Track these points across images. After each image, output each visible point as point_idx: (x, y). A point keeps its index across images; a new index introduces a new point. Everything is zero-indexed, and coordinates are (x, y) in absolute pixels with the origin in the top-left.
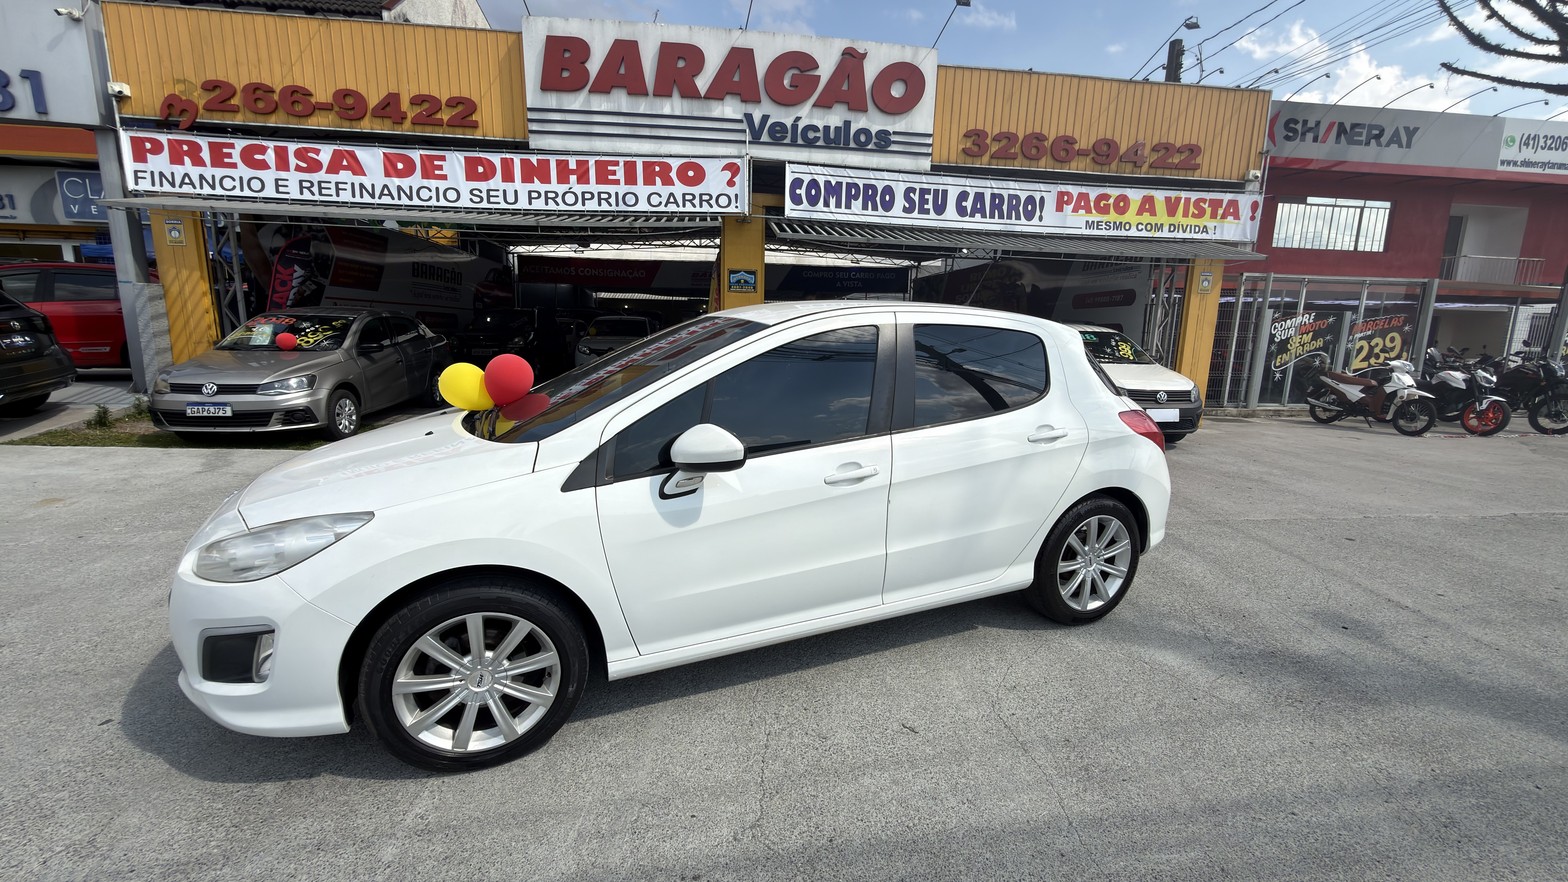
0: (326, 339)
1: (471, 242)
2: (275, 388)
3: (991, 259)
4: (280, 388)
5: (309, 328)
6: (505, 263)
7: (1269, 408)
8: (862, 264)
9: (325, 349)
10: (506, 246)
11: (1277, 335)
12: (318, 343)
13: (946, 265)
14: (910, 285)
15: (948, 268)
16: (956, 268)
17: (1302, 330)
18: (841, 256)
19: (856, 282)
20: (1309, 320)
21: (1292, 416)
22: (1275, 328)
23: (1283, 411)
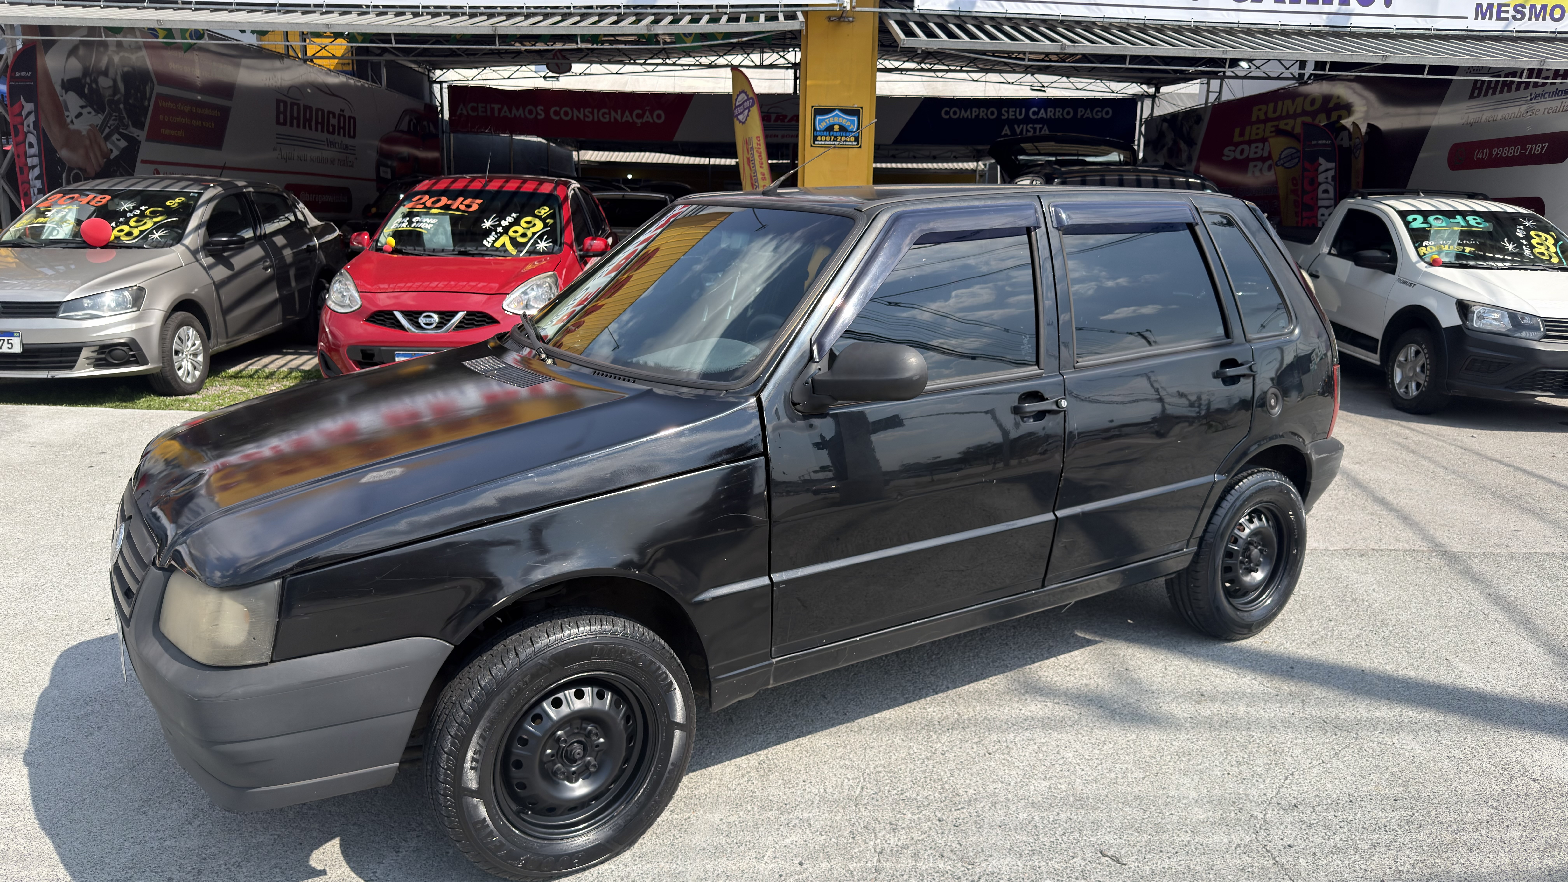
0: (157, 229)
1: (372, 63)
2: (84, 309)
3: (1294, 78)
4: (92, 308)
5: (131, 211)
6: (427, 100)
8: (1051, 93)
9: (157, 245)
10: (429, 71)
12: (145, 236)
13: (1208, 91)
14: (1139, 129)
15: (1212, 98)
16: (1226, 96)
18: (1011, 77)
19: (1038, 126)
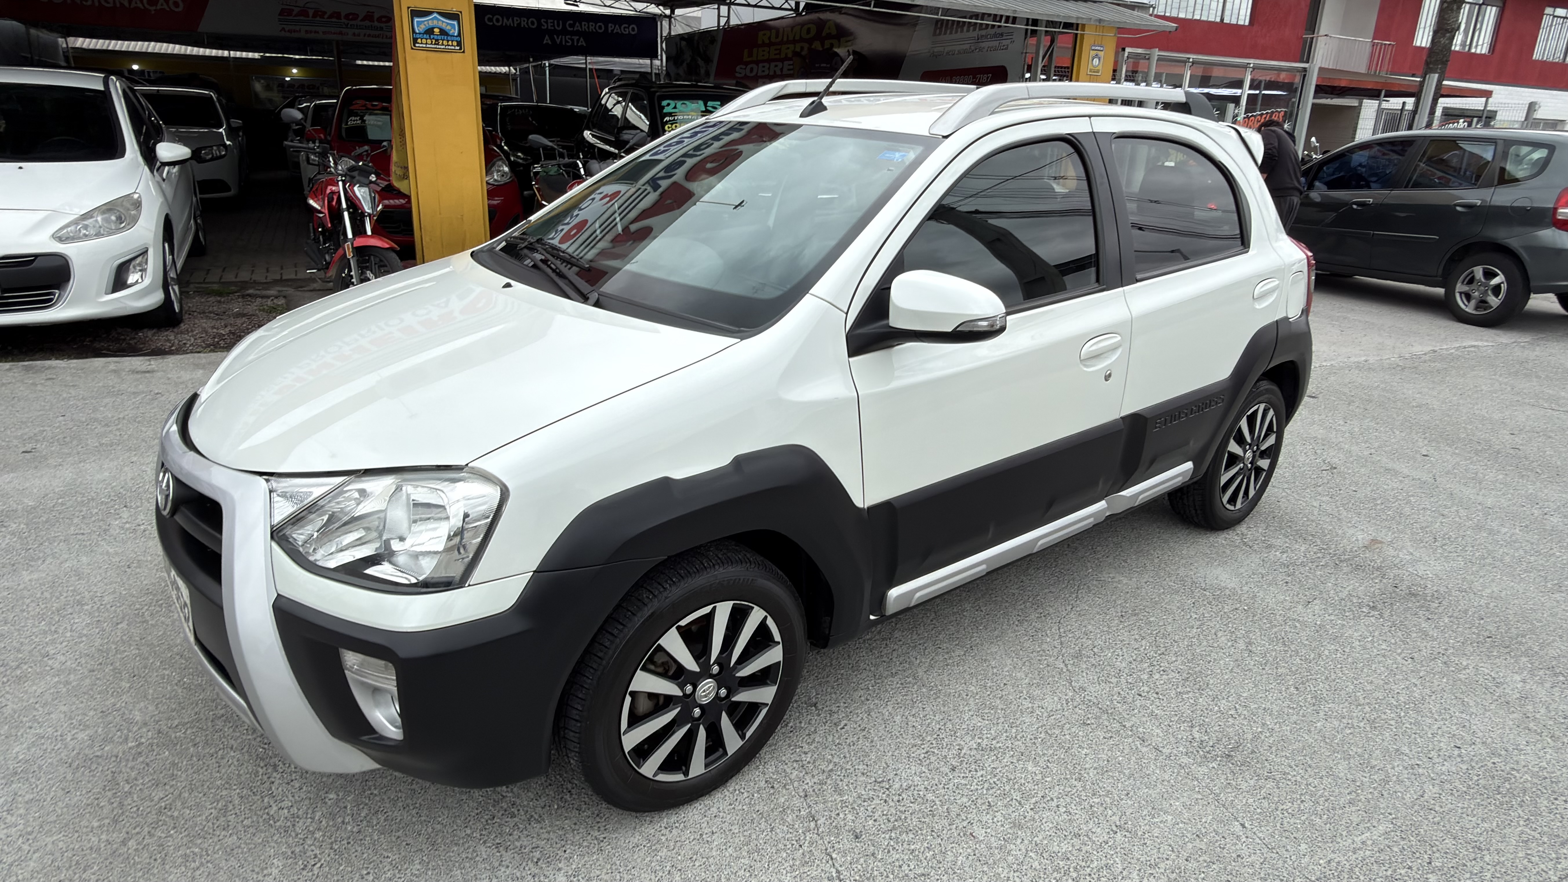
3: (792, 10)
8: (583, 8)
13: (719, 16)
14: (661, 46)
15: (723, 21)
16: (734, 21)
19: (576, 38)
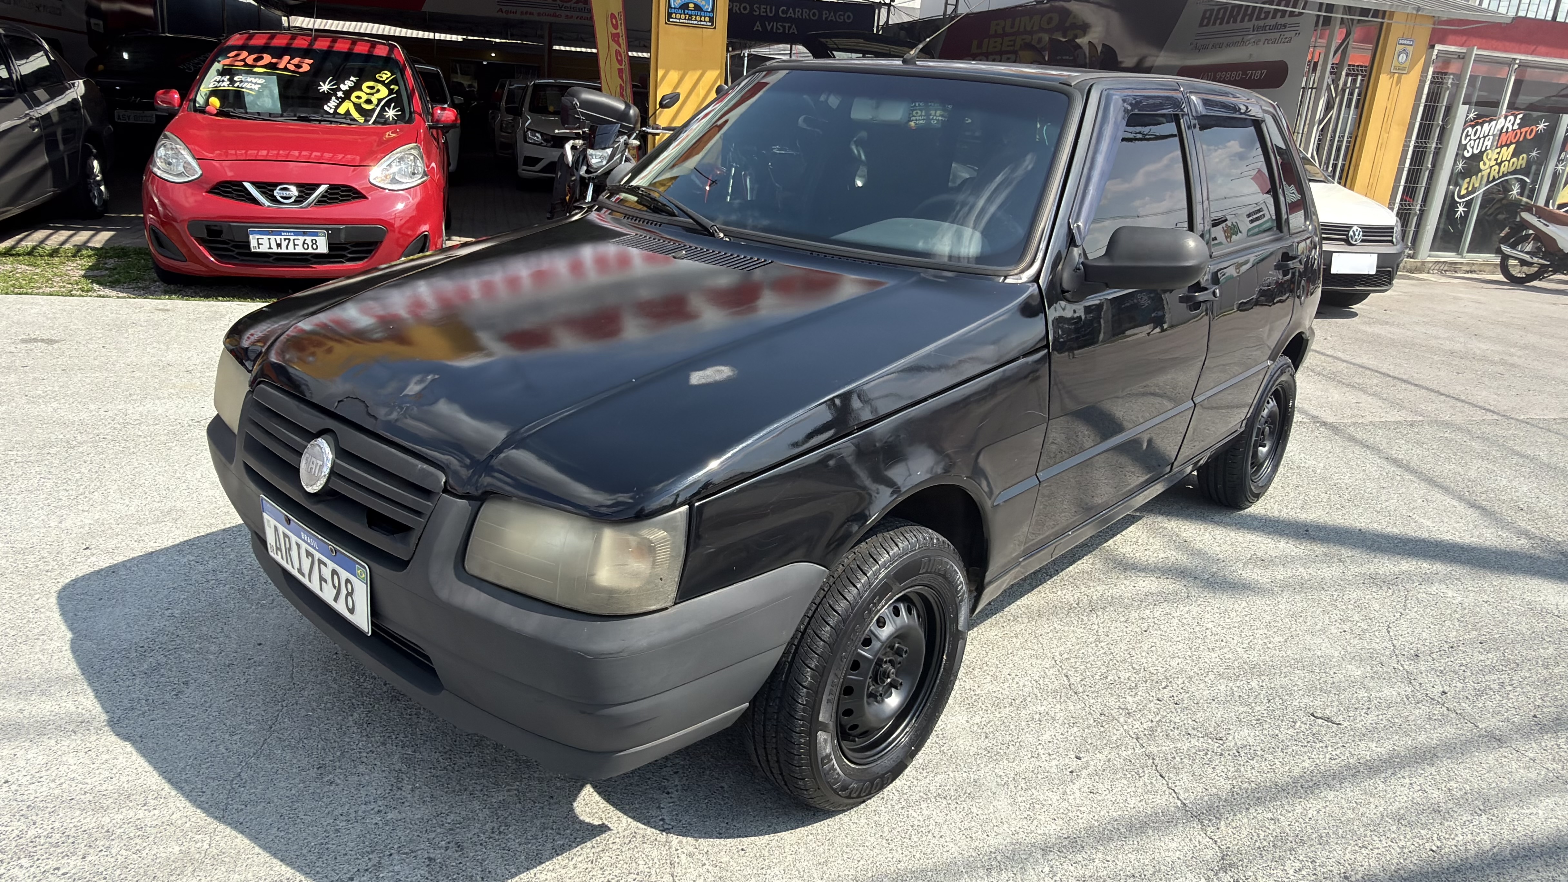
7: (1443, 260)
11: (1468, 147)
13: (946, 4)
16: (962, 10)
17: (1501, 141)
19: (787, 25)
20: (1513, 124)
21: (1471, 272)
22: (1467, 135)
23: (1462, 263)
